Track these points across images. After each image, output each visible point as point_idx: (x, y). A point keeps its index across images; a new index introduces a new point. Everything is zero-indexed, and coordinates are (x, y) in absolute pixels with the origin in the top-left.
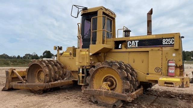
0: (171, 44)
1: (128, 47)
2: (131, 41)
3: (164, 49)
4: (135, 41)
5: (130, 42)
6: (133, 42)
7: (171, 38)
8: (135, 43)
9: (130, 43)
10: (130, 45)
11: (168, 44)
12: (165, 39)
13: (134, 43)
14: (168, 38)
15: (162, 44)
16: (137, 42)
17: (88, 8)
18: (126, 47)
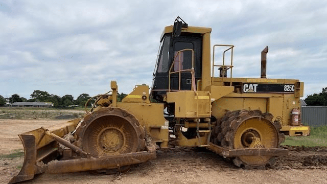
0: (292, 91)
1: (244, 91)
2: (249, 84)
3: (286, 96)
4: (254, 85)
5: (247, 85)
6: (251, 85)
7: (292, 85)
8: (254, 87)
9: (247, 87)
10: (247, 90)
11: (289, 91)
12: (287, 85)
13: (252, 87)
14: (289, 85)
15: (284, 91)
16: (256, 86)
17: (188, 25)
18: (241, 91)
